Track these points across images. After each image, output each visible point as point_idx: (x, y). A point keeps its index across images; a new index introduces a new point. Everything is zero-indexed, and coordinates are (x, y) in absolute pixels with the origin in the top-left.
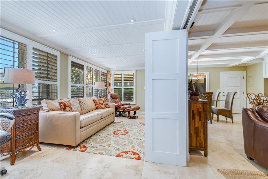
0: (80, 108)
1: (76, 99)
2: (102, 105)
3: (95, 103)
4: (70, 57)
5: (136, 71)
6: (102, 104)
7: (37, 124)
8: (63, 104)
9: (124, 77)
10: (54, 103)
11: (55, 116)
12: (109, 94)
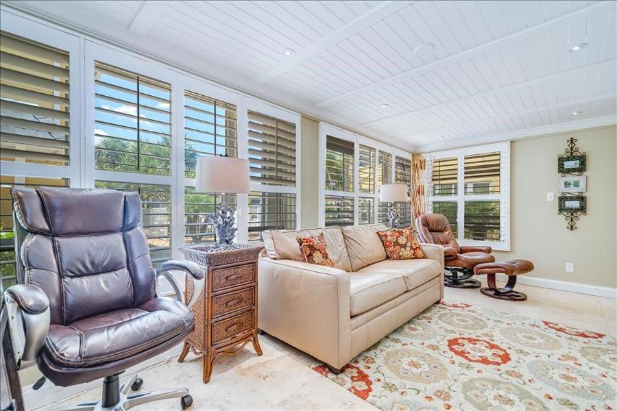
0: (346, 254)
1: (336, 230)
2: (403, 249)
3: (382, 242)
4: (322, 124)
5: (511, 142)
6: (404, 246)
7: (254, 289)
8: (307, 242)
9: (466, 168)
10: (289, 240)
11: (290, 272)
12: (420, 218)
